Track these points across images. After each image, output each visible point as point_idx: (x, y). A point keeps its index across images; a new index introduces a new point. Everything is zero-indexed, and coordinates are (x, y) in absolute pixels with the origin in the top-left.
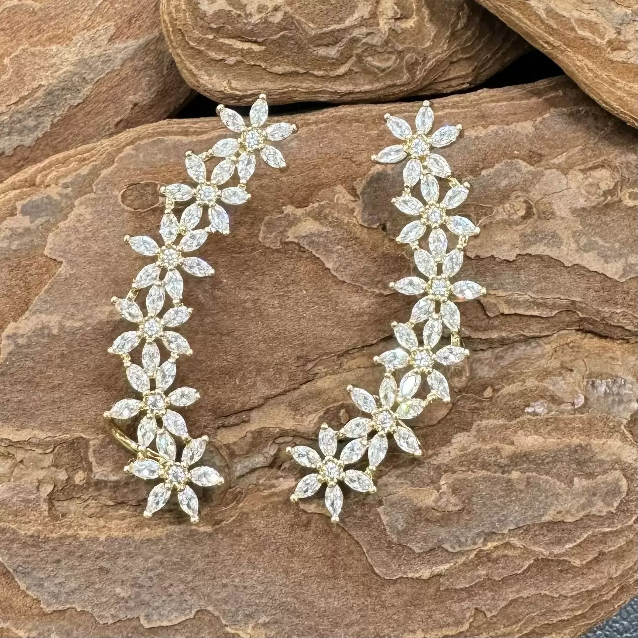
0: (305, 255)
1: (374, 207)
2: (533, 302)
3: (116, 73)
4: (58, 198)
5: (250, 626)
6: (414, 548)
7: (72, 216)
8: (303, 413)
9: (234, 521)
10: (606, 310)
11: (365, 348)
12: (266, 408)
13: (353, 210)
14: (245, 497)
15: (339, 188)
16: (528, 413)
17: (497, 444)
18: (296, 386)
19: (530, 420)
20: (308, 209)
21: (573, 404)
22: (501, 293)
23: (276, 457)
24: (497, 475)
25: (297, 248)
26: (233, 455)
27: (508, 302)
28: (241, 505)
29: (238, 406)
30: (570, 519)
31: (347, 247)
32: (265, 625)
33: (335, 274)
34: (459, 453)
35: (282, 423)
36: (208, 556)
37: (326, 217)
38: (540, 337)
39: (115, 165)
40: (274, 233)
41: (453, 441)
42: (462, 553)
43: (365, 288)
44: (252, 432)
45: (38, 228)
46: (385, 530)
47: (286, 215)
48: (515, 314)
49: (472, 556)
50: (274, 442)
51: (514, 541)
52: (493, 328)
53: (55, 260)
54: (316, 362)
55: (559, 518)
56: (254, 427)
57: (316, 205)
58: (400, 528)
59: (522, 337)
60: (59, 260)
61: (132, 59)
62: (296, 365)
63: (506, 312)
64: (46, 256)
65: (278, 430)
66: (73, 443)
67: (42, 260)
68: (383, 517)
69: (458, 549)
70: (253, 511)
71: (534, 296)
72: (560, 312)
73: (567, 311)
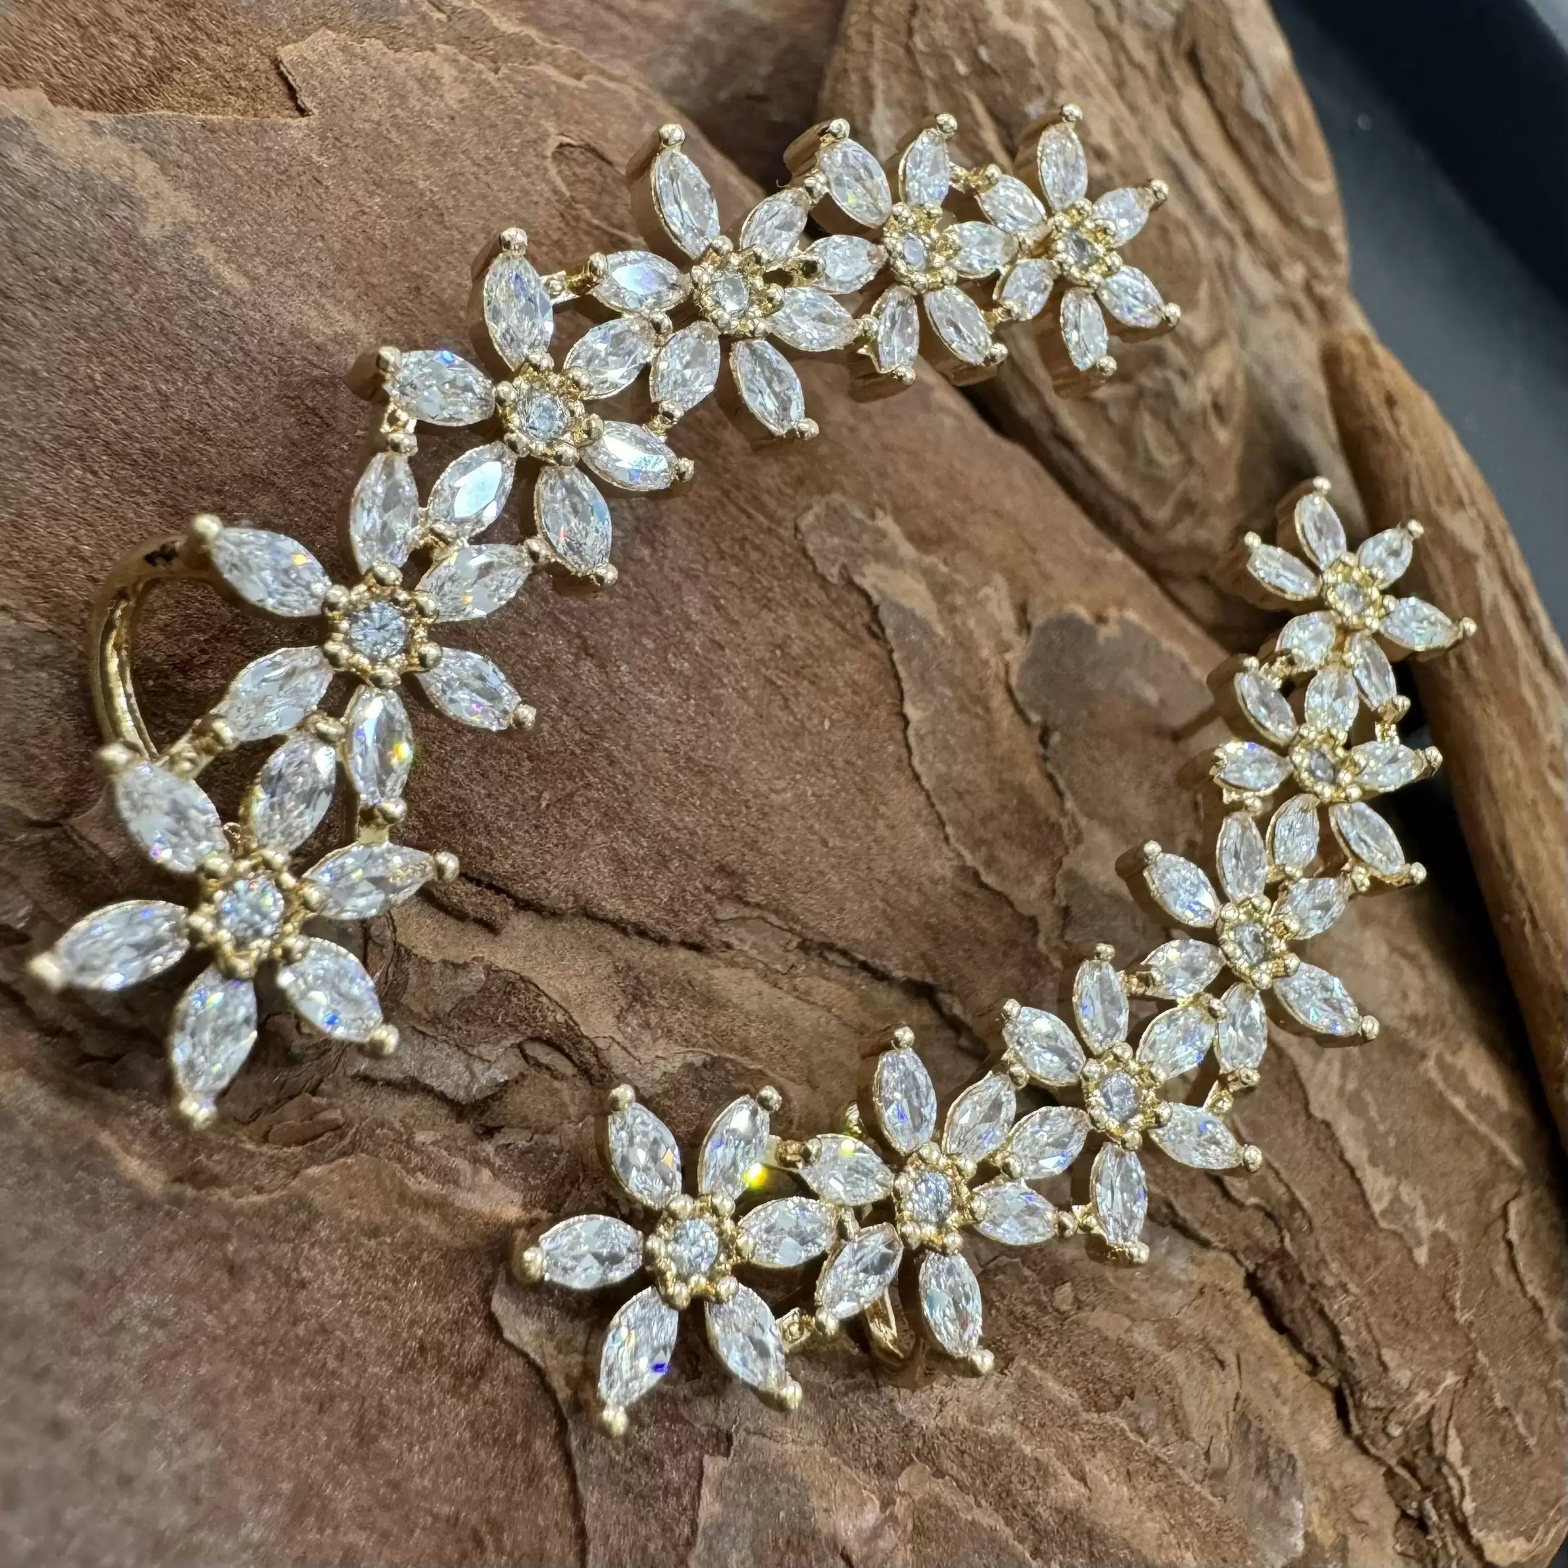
1: (1048, 678)
8: (651, 1020)
10: (1335, 1270)
11: (865, 974)
13: (1007, 647)
17: (1048, 1455)
19: (1123, 1435)
20: (925, 560)
23: (500, 1094)
24: (1020, 1548)
28: (314, 1171)
29: (500, 865)
31: (962, 707)
34: (963, 1420)
35: (582, 1007)
36: (78, 1276)
37: (952, 608)
40: (836, 540)
43: (948, 829)
47: (878, 530)
50: (520, 1046)
53: (292, 93)
54: (747, 912)
57: (943, 568)
60: (306, 101)
62: (708, 881)
64: (276, 63)
72: (1257, 1207)
73: (1269, 1215)
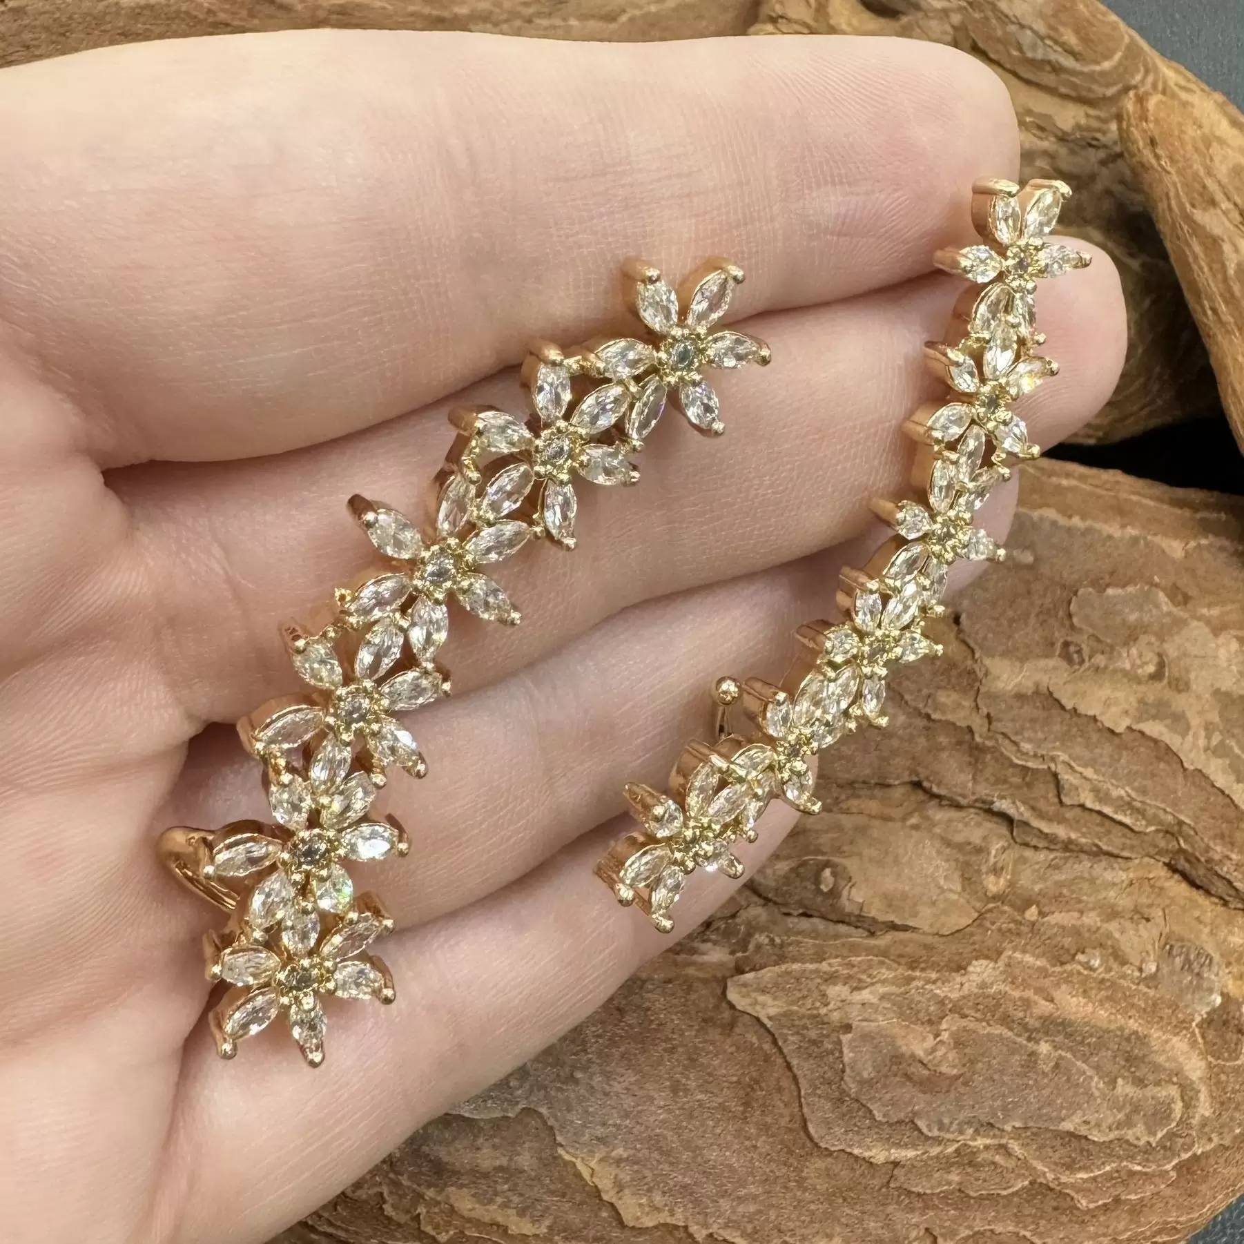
2: (1129, 804)
5: (597, 1156)
6: (875, 1112)
10: (1218, 850)
16: (1080, 963)
17: (1029, 994)
19: (1079, 973)
21: (1141, 970)
22: (1089, 772)
24: (1019, 1040)
27: (1096, 790)
30: (1096, 1137)
32: (619, 1161)
34: (976, 991)
38: (1117, 857)
41: (971, 969)
42: (938, 1141)
46: (843, 1071)
48: (1099, 813)
49: (950, 1150)
51: (1015, 1146)
52: (1062, 820)
55: (1083, 1131)
58: (865, 1075)
59: (1094, 848)
68: (845, 1051)
69: (935, 1133)
71: (1133, 794)
72: (1157, 831)
73: (1167, 832)
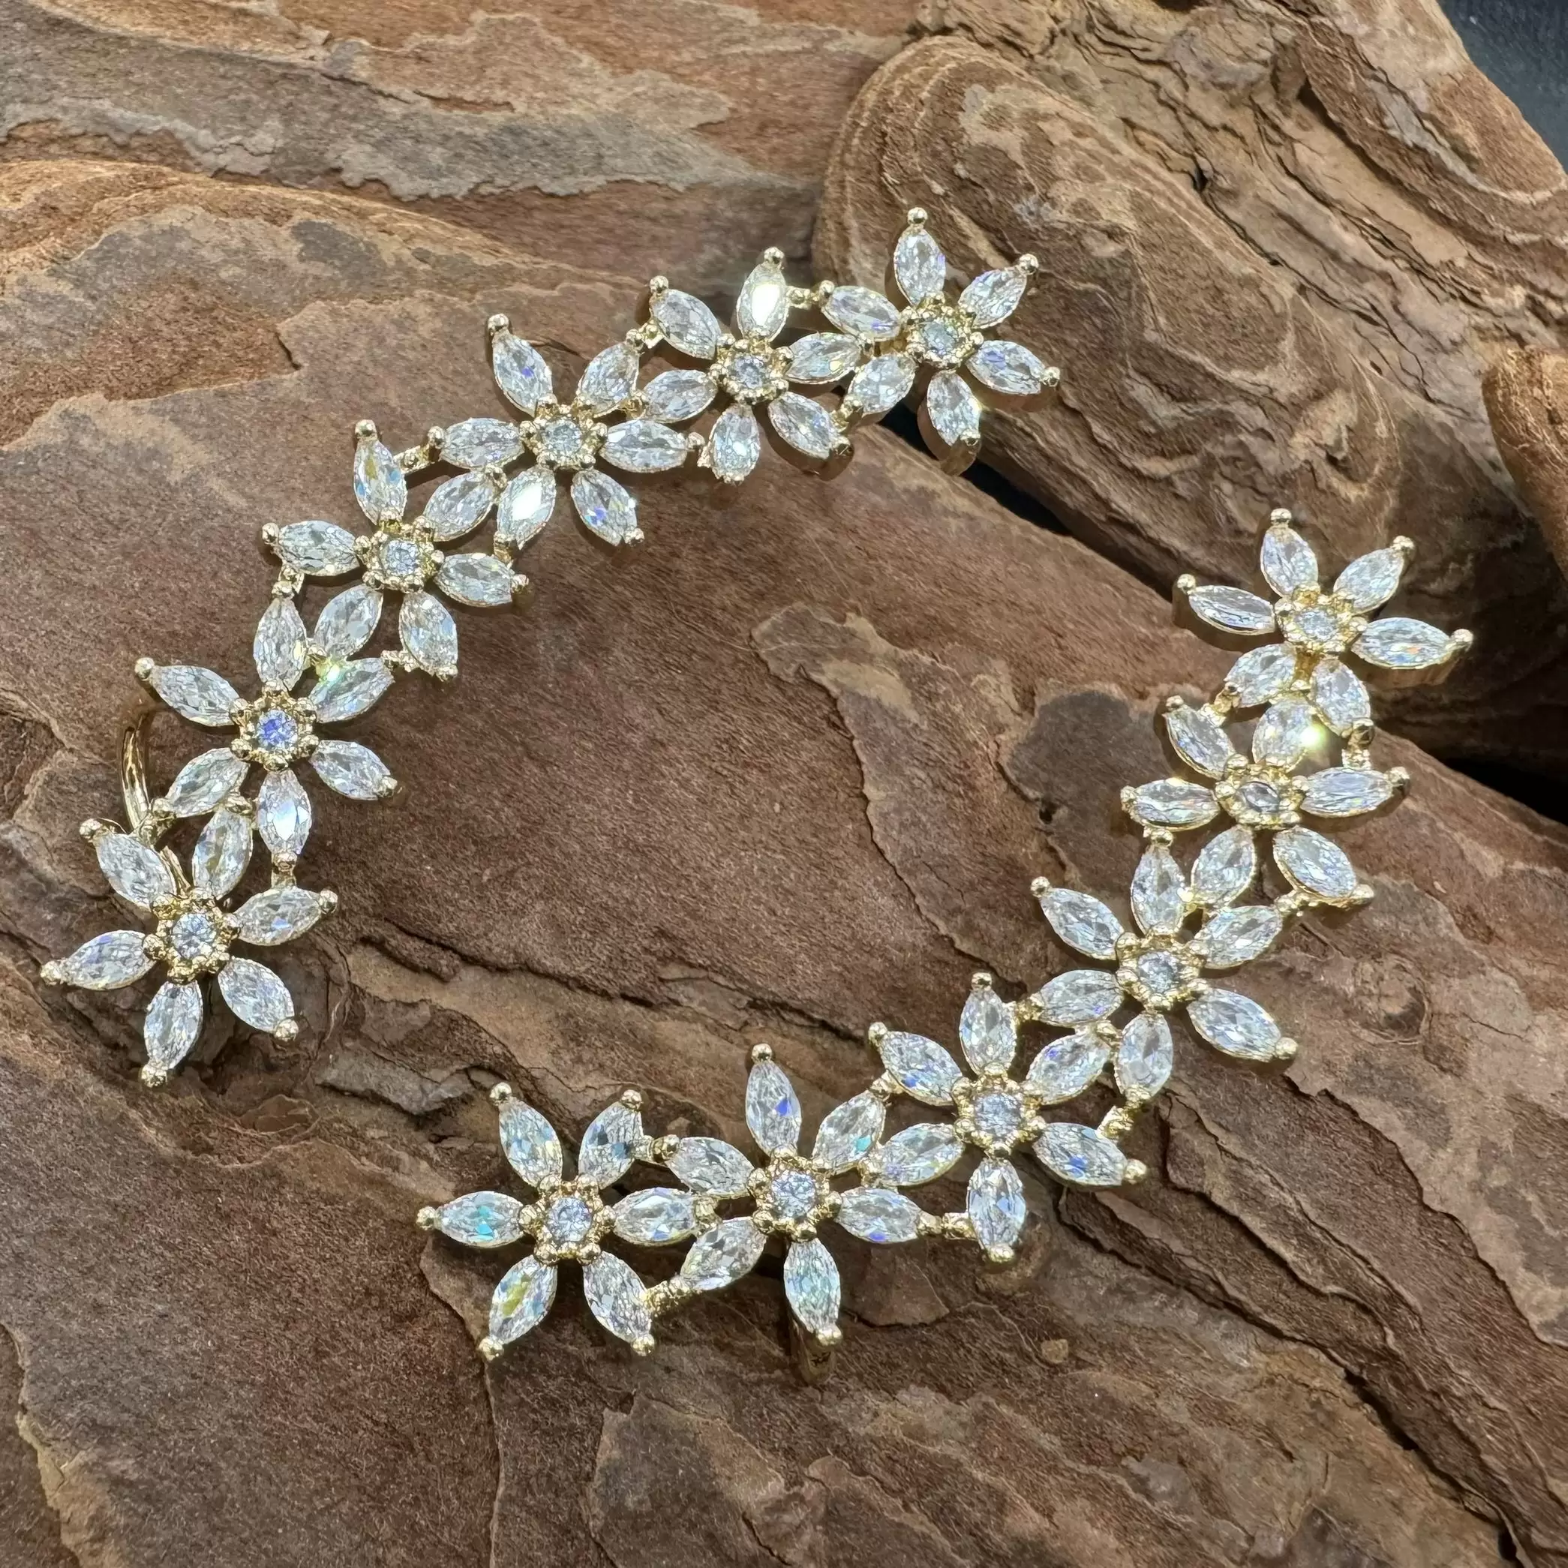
0: (833, 736)
1: (1055, 756)
2: (1296, 1222)
3: (669, 194)
4: (391, 264)
5: (81, 1458)
7: (393, 308)
8: (586, 1056)
9: (241, 1174)
10: (1465, 1379)
11: (826, 1034)
12: (507, 983)
13: (1001, 729)
14: (307, 1138)
15: (1000, 665)
16: (1128, 1473)
17: (1007, 1485)
18: (613, 990)
19: (1121, 1492)
20: (903, 654)
21: (1251, 1539)
22: (1231, 1143)
23: (447, 1108)
25: (826, 709)
26: (352, 1025)
27: (1237, 1178)
28: (284, 1148)
29: (447, 928)
31: (938, 786)
32: (118, 1483)
33: (873, 821)
34: (899, 1434)
35: (520, 1043)
37: (931, 697)
38: (1254, 1320)
39: (556, 293)
40: (794, 644)
41: (903, 1395)
43: (919, 900)
44: (433, 1008)
45: (305, 277)
46: (589, 1478)
47: (847, 630)
48: (1235, 1221)
50: (467, 1072)
52: (1161, 1212)
53: (289, 354)
54: (693, 973)
56: (448, 1000)
57: (926, 659)
58: (630, 1502)
59: (1212, 1288)
60: (298, 358)
61: (717, 193)
62: (645, 943)
63: (1219, 1198)
64: (277, 335)
65: (498, 1049)
66: (21, 726)
67: (261, 336)
68: (605, 1438)
70: (300, 1184)
71: (1306, 1207)
72: (1344, 1298)
